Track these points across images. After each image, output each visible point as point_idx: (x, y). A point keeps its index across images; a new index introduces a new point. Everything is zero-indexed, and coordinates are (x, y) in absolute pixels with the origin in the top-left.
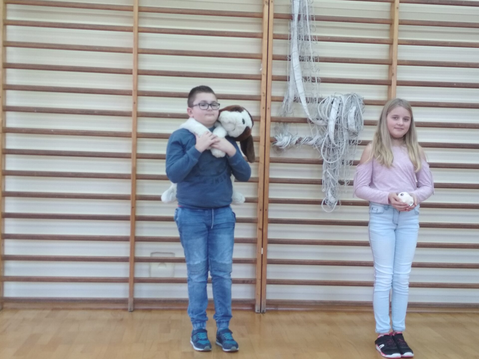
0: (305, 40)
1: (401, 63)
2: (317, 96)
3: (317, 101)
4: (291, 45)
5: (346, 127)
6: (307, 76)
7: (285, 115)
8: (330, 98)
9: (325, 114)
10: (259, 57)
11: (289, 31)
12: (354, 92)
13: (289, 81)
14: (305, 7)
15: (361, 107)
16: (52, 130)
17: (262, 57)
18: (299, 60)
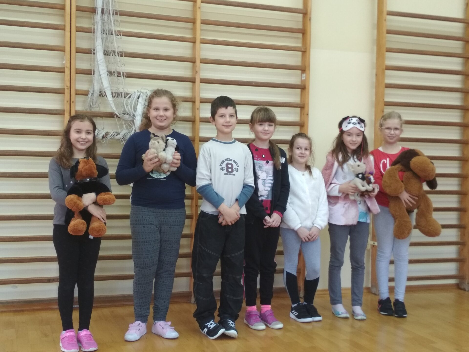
0: (109, 34)
1: (204, 61)
2: (123, 91)
3: (123, 96)
4: (95, 38)
6: (113, 70)
7: (90, 109)
8: (136, 93)
9: (131, 109)
10: (61, 49)
11: (93, 24)
13: (94, 74)
14: (109, 1)
17: (65, 49)
18: (104, 54)
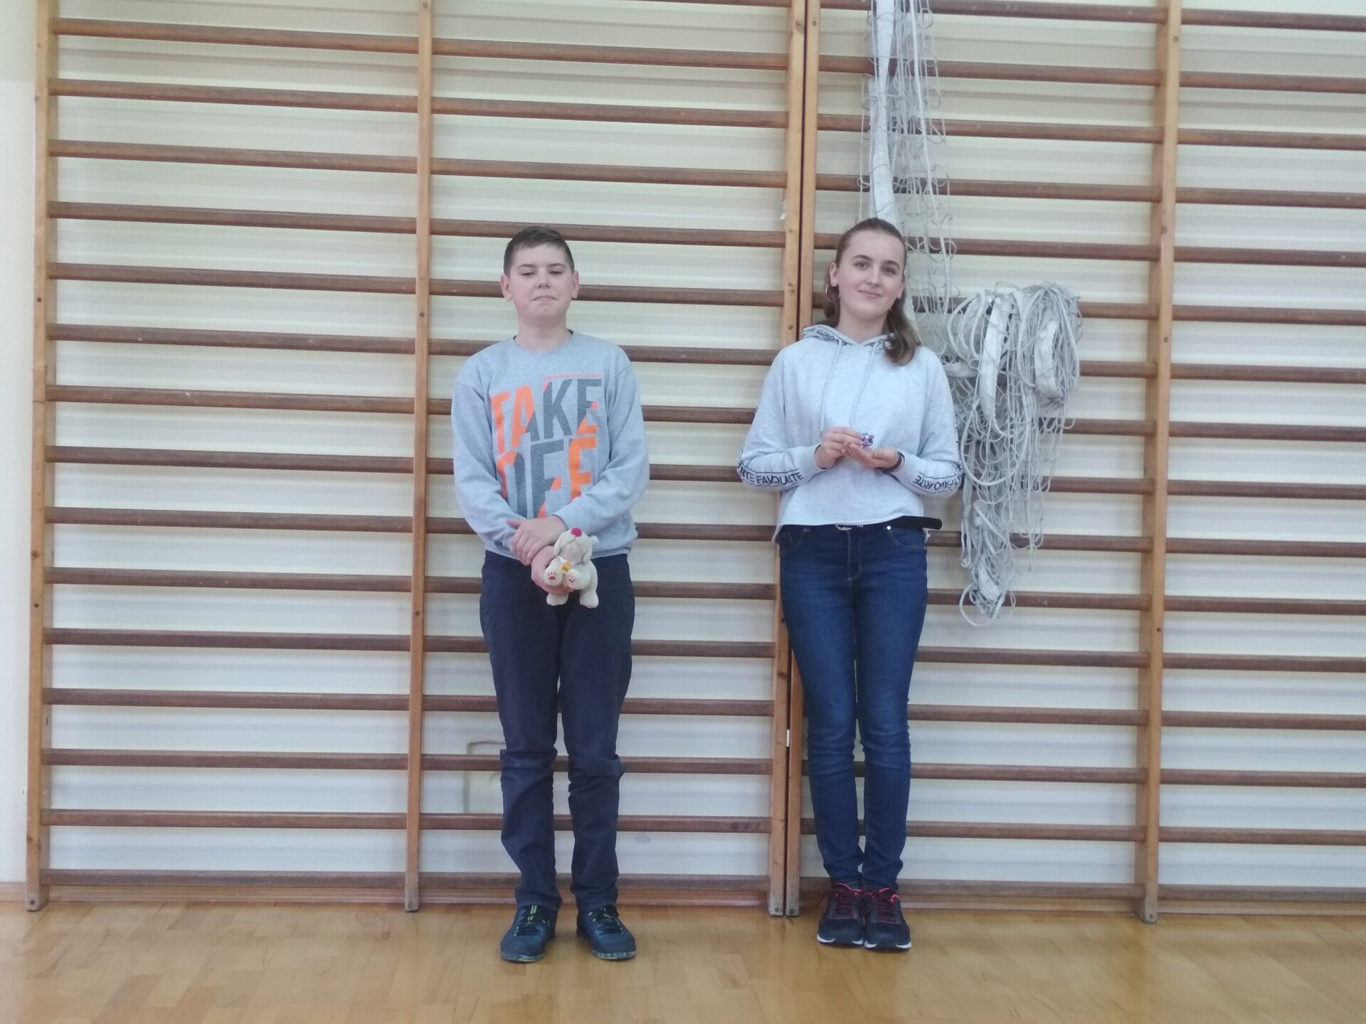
0: (909, 132)
1: (1188, 196)
2: (946, 293)
3: (946, 309)
4: (869, 145)
5: (1028, 381)
6: (917, 235)
8: (983, 297)
9: (968, 343)
10: (778, 180)
11: (864, 107)
12: (1052, 282)
14: (910, 37)
15: (1071, 324)
16: (188, 394)
17: (786, 182)
18: (893, 188)
